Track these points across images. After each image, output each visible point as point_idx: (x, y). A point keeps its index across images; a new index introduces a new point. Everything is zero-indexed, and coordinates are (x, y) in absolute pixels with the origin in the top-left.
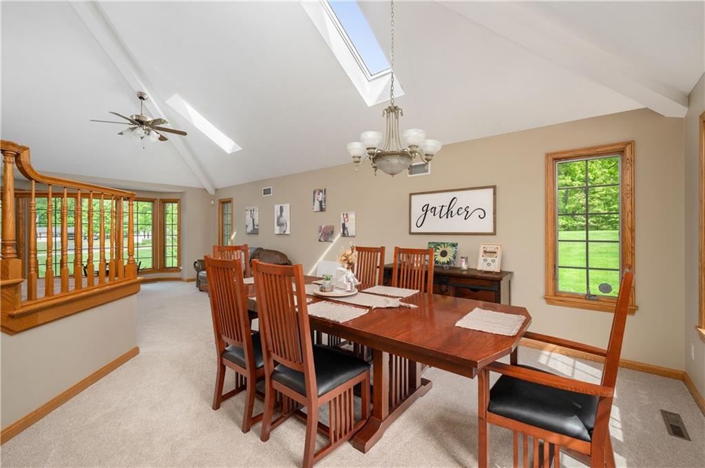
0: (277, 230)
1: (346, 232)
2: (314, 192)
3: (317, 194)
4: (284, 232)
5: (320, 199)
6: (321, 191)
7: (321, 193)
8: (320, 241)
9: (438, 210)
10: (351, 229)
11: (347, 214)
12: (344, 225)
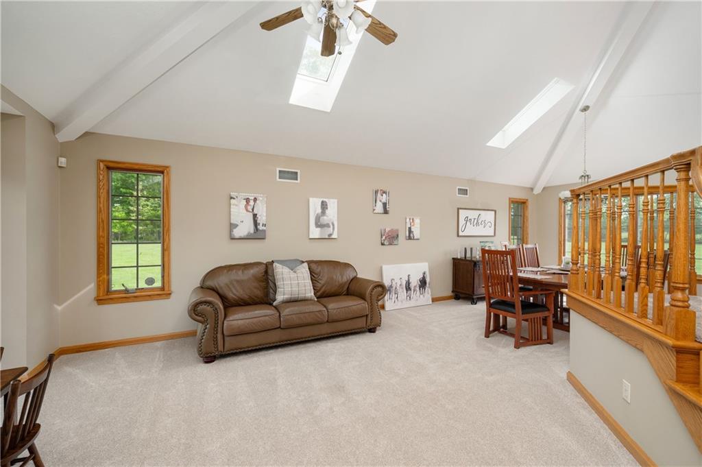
0: (315, 232)
1: (412, 235)
2: (376, 192)
3: (379, 195)
4: (330, 235)
5: (384, 201)
6: (384, 192)
7: (384, 195)
8: (383, 244)
9: (473, 220)
10: (416, 232)
11: (413, 219)
12: (410, 228)
